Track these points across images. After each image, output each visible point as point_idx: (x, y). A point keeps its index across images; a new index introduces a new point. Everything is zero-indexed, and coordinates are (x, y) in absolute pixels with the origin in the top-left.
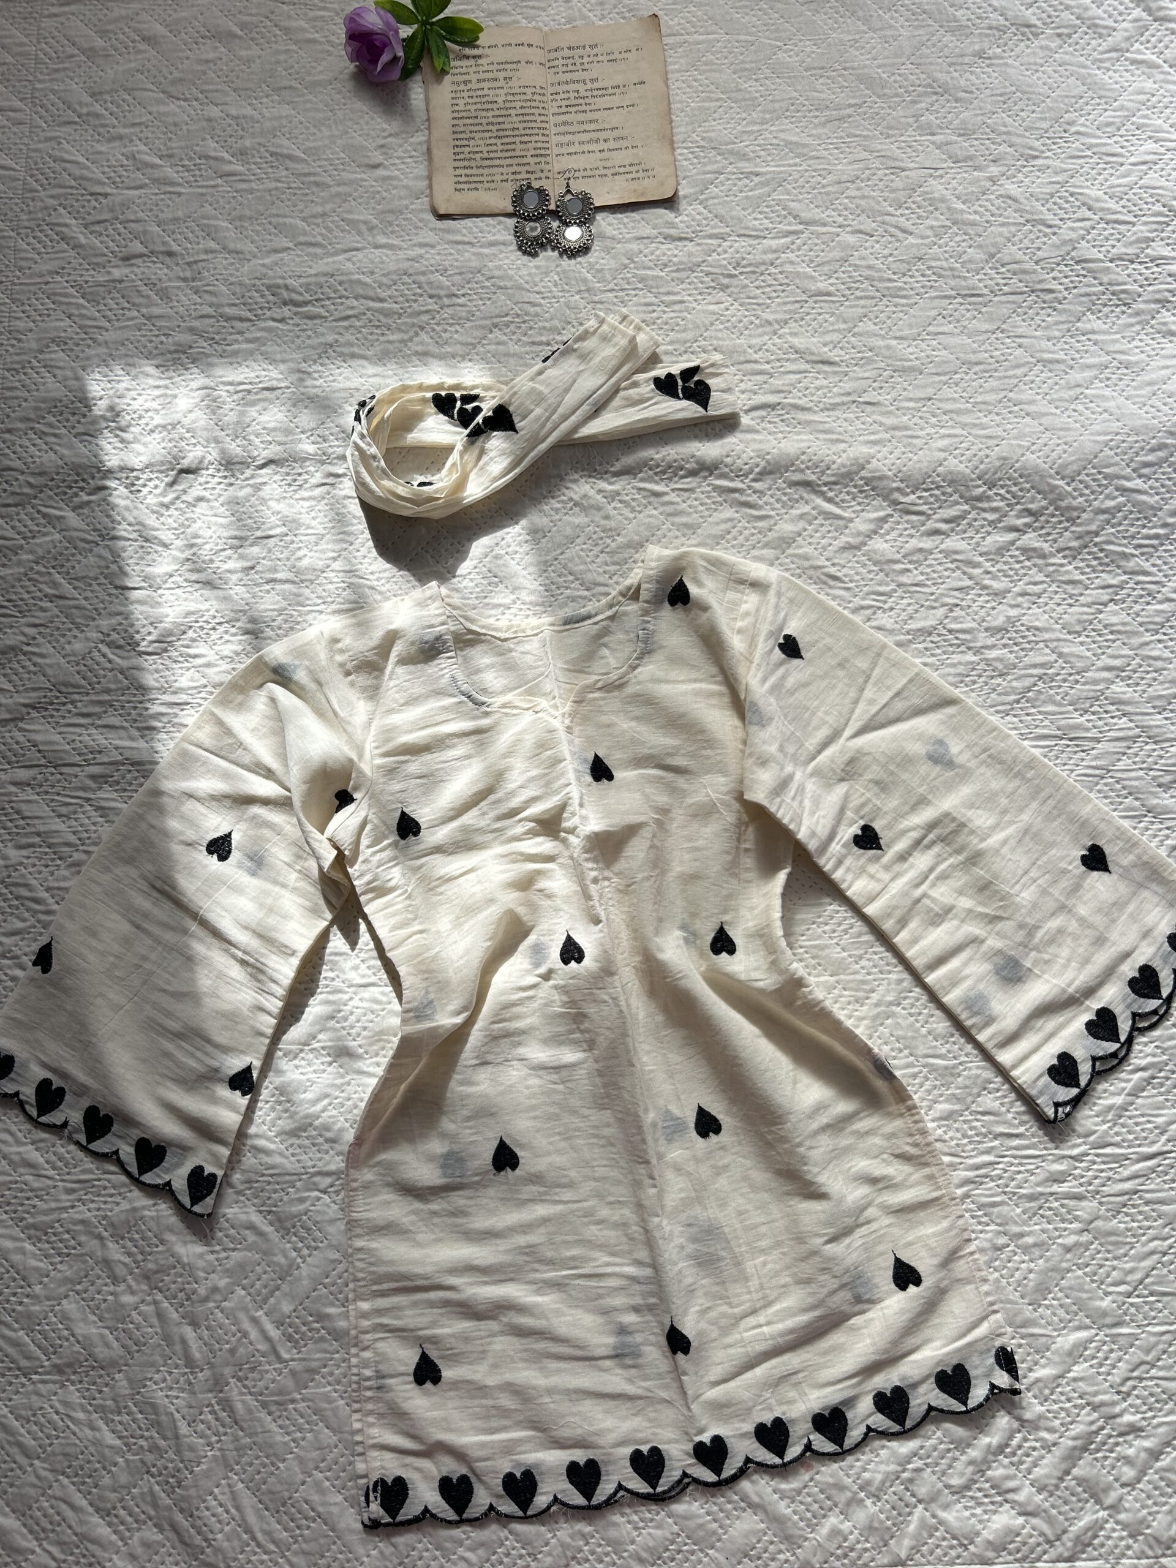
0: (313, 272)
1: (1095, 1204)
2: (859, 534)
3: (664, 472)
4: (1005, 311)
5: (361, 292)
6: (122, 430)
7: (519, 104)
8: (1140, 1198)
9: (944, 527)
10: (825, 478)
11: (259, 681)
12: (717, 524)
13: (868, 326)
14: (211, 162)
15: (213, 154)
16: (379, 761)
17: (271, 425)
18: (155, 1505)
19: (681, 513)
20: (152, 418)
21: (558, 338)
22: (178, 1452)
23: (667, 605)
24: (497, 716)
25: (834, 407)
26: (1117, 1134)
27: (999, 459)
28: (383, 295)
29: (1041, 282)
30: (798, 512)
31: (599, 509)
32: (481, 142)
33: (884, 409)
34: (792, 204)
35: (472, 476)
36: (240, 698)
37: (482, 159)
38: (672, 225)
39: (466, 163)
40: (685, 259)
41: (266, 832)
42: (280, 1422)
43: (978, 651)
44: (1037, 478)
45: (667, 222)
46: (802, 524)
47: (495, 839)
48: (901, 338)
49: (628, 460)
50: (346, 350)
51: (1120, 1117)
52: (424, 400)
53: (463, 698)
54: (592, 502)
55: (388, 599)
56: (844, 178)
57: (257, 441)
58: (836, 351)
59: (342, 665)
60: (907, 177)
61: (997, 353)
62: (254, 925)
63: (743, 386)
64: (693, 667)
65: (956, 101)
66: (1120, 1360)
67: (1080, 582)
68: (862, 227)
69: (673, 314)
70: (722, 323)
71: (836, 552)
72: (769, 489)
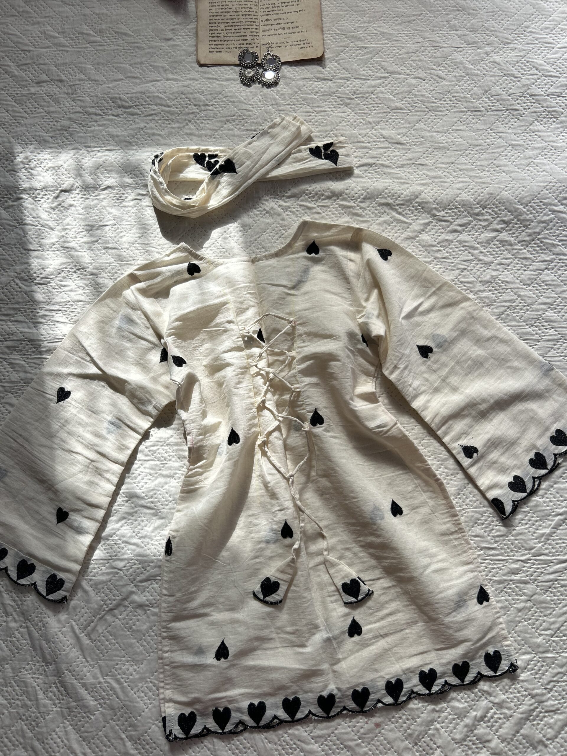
0: (134, 91)
1: (534, 586)
2: (415, 231)
3: (313, 197)
4: (493, 119)
5: (159, 102)
6: (32, 169)
7: (243, 10)
8: (559, 584)
9: (459, 228)
10: (397, 202)
13: (421, 125)
14: (84, 36)
15: (85, 32)
18: (24, 737)
19: (322, 218)
20: (48, 163)
21: (260, 128)
22: (38, 708)
25: (403, 166)
26: (546, 549)
27: (488, 194)
28: (170, 104)
29: (511, 105)
30: (383, 219)
31: (279, 215)
32: (224, 28)
33: (429, 168)
34: (383, 63)
35: (213, 196)
37: (224, 37)
38: (322, 73)
39: (216, 39)
40: (327, 90)
42: (92, 694)
43: (476, 293)
44: (508, 204)
45: (318, 71)
46: (385, 226)
48: (439, 132)
49: (295, 190)
50: (150, 131)
51: (548, 540)
52: (189, 157)
54: (275, 211)
56: (411, 51)
57: (102, 176)
58: (404, 138)
60: (443, 51)
61: (488, 140)
63: (355, 154)
65: (469, 14)
66: (547, 671)
67: (530, 258)
68: (419, 75)
69: (320, 117)
70: (345, 122)
71: (402, 240)
72: (368, 207)
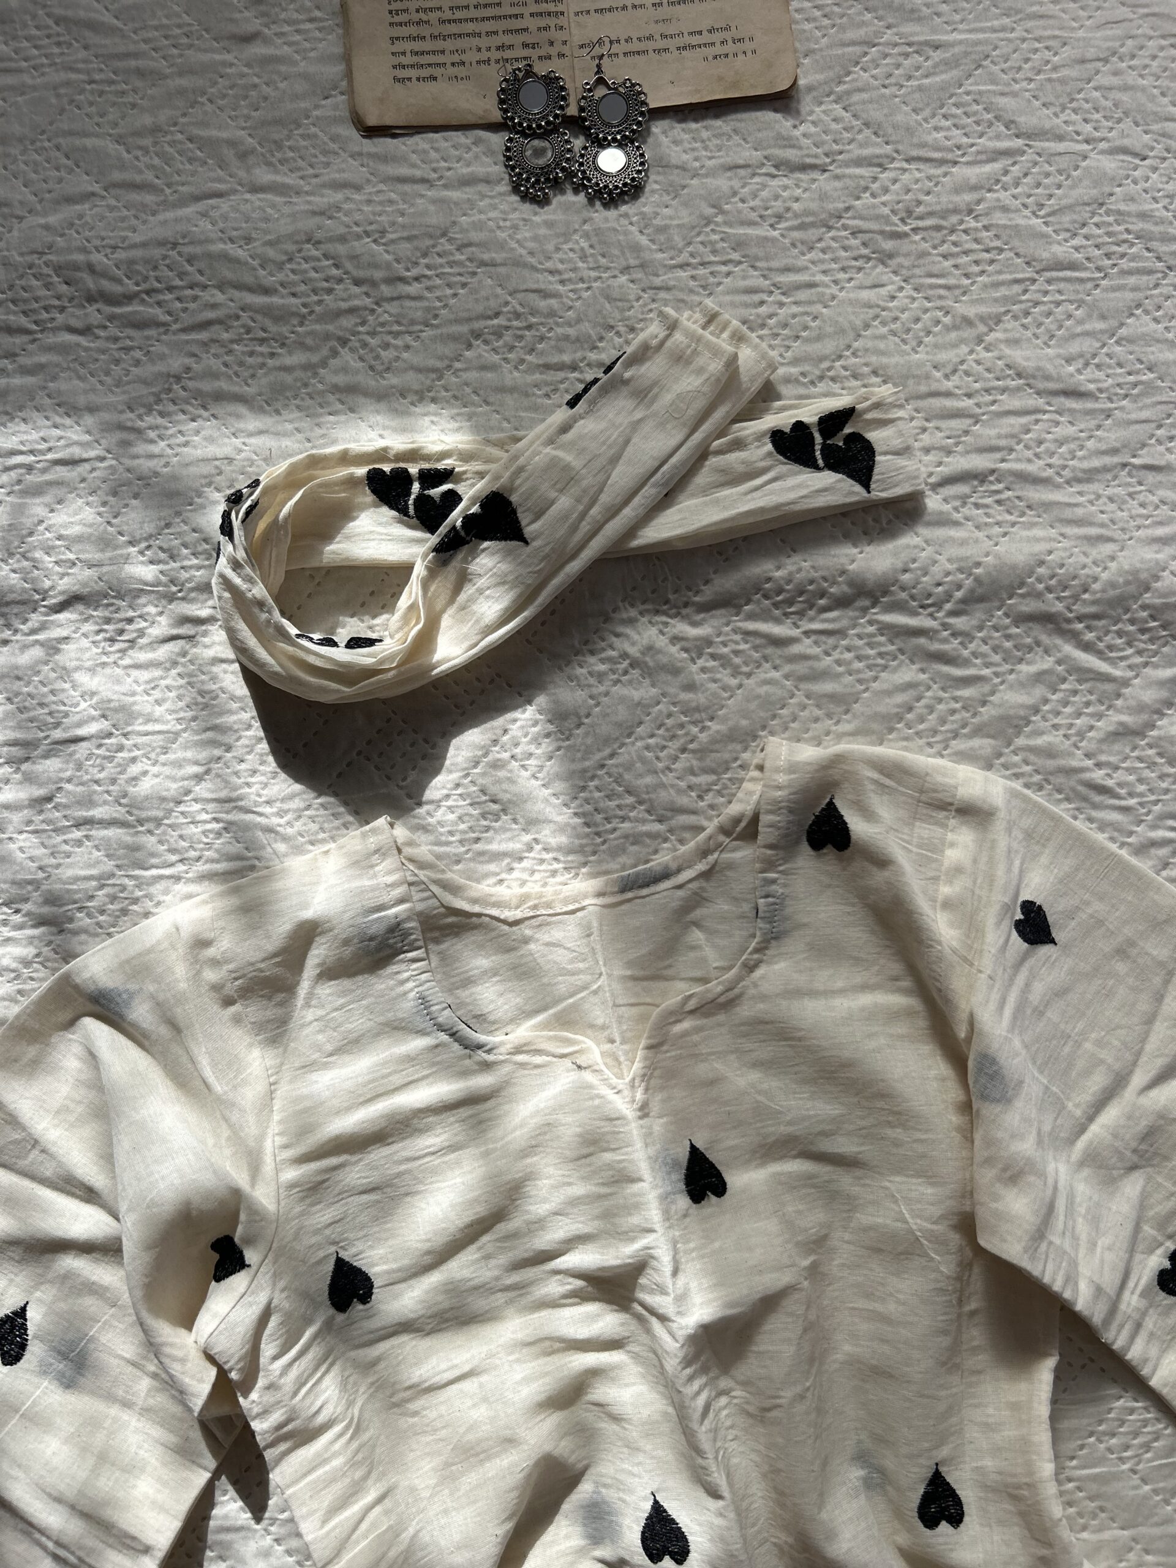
0: (137, 238)
2: (1141, 708)
3: (790, 602)
5: (229, 275)
10: (1079, 608)
11: (65, 1016)
12: (889, 693)
13: (1141, 324)
16: (291, 1174)
17: (76, 530)
19: (823, 675)
21: (593, 356)
23: (805, 848)
24: (506, 1069)
25: (1089, 476)
28: (270, 281)
30: (1033, 669)
31: (675, 671)
34: (1002, 101)
35: (446, 621)
36: (32, 1051)
37: (442, 22)
38: (789, 142)
39: (413, 30)
40: (814, 206)
41: (90, 1303)
45: (780, 137)
46: (1039, 691)
47: (509, 1302)
49: (727, 582)
50: (207, 386)
52: (351, 482)
53: (444, 1037)
54: (664, 660)
55: (298, 850)
56: (1091, 53)
57: (48, 560)
58: (1090, 373)
59: (216, 988)
62: (70, 1494)
63: (926, 439)
64: (857, 961)
68: (1126, 142)
69: (795, 309)
70: (884, 323)
71: (1101, 741)
72: (980, 628)
